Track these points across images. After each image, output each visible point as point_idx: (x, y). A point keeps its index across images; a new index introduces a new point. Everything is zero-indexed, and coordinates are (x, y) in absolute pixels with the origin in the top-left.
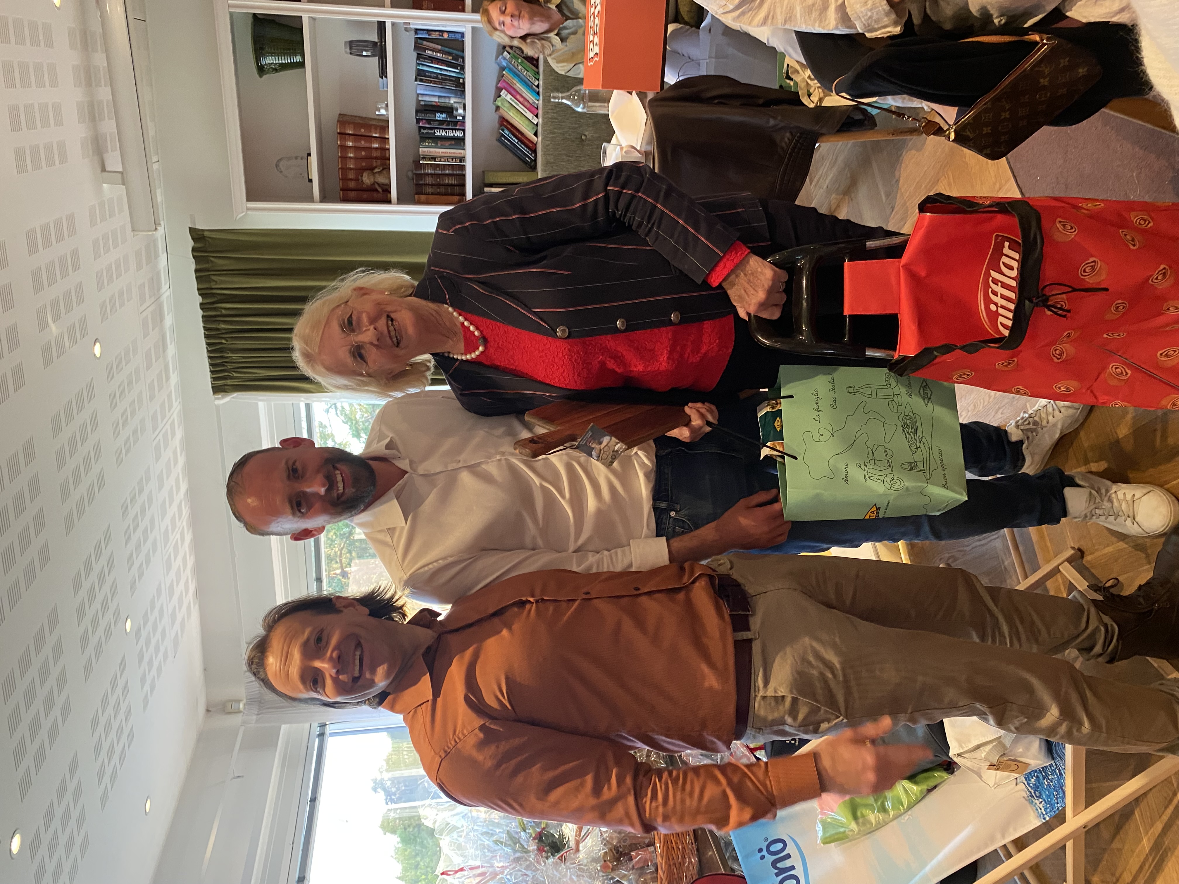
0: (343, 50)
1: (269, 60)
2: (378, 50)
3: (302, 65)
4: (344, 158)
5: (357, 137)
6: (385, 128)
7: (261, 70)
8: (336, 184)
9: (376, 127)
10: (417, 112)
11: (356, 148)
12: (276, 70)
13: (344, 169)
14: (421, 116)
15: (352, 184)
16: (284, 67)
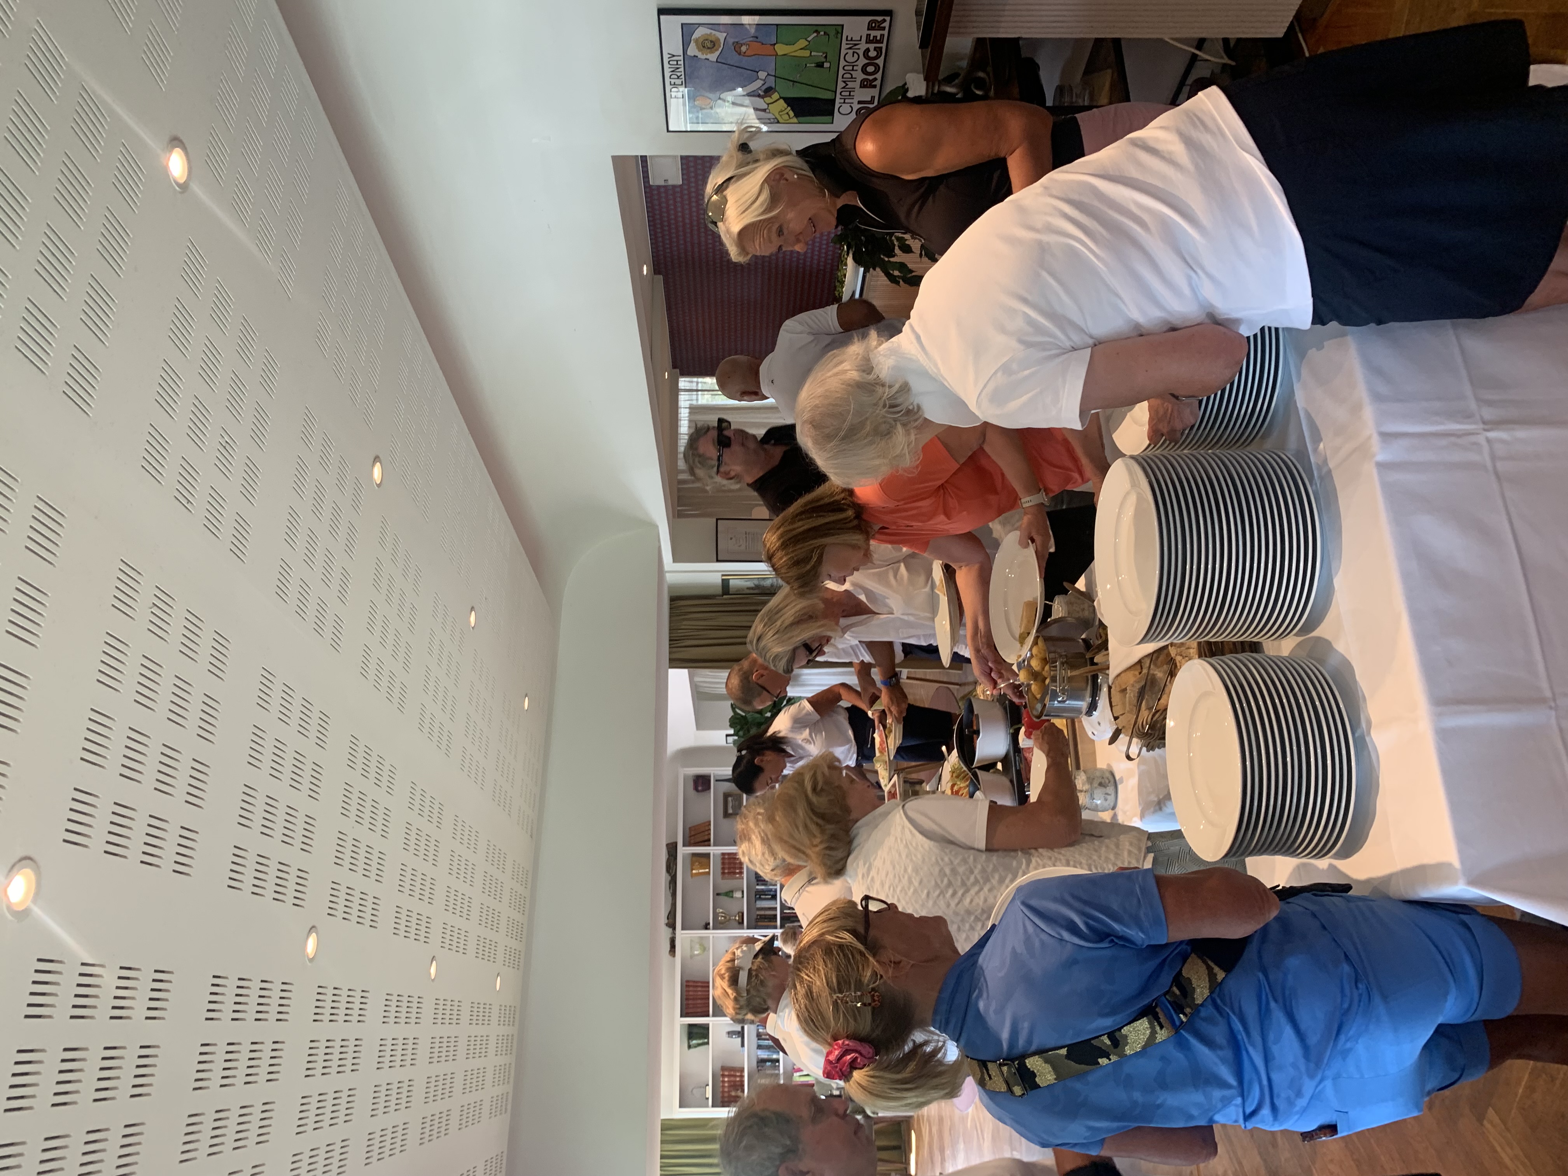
0: (725, 1036)
1: (694, 1042)
2: (741, 1035)
3: (708, 1043)
4: (723, 1087)
5: (729, 1076)
6: (742, 1070)
7: (689, 1047)
8: (720, 1100)
9: (738, 1071)
10: (758, 1062)
11: (728, 1081)
12: (695, 1047)
13: (723, 1092)
14: (759, 1064)
15: (726, 1099)
16: (699, 1045)
